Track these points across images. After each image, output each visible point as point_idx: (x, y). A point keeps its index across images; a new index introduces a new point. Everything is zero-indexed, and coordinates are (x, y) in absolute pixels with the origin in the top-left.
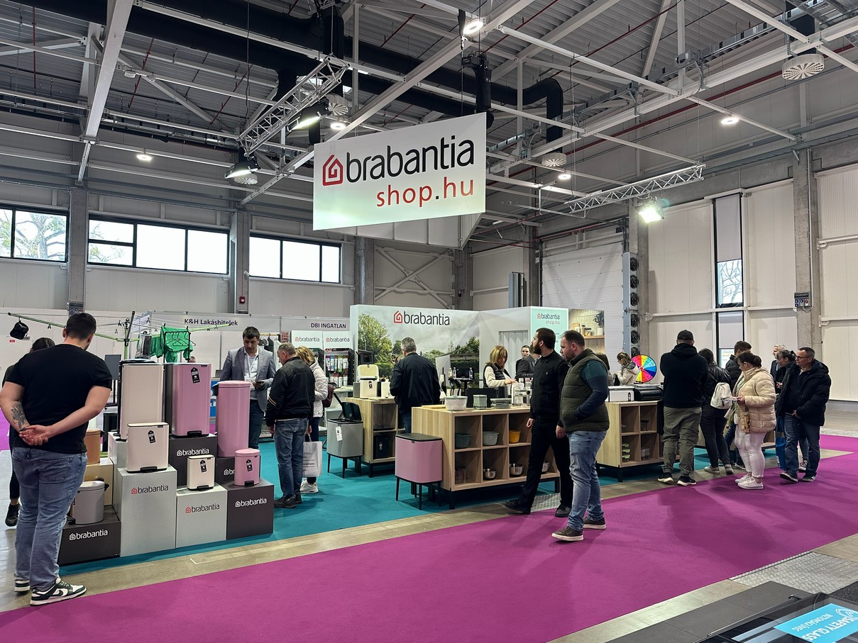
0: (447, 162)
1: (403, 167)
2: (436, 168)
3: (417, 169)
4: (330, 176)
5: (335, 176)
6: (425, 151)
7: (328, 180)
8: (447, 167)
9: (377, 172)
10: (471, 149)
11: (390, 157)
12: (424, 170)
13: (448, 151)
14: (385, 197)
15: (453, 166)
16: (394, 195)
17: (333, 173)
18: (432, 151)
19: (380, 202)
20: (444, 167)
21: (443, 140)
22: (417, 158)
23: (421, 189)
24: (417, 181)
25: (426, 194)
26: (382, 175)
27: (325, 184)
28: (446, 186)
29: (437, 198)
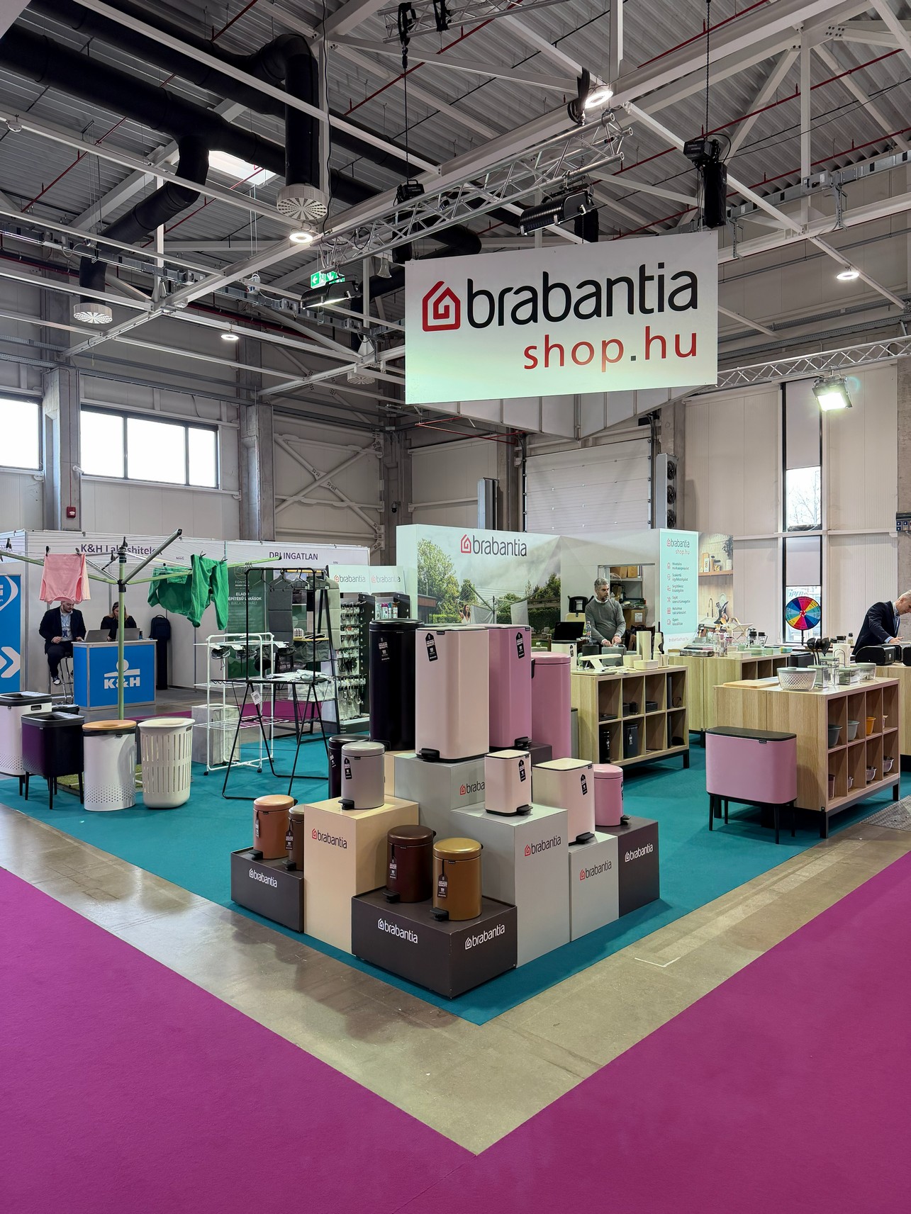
0: (652, 302)
1: (572, 307)
2: (631, 311)
3: (597, 312)
4: (437, 316)
5: (446, 315)
6: (611, 283)
7: (432, 322)
8: (651, 311)
9: (525, 312)
10: (693, 286)
11: (547, 290)
12: (609, 313)
13: (652, 287)
14: (539, 354)
15: (661, 309)
16: (555, 353)
17: (441, 311)
18: (624, 285)
19: (531, 363)
20: (644, 310)
21: (642, 268)
22: (597, 294)
23: (605, 344)
24: (597, 330)
25: (613, 350)
26: (534, 317)
27: (426, 328)
28: (648, 342)
29: (633, 358)
